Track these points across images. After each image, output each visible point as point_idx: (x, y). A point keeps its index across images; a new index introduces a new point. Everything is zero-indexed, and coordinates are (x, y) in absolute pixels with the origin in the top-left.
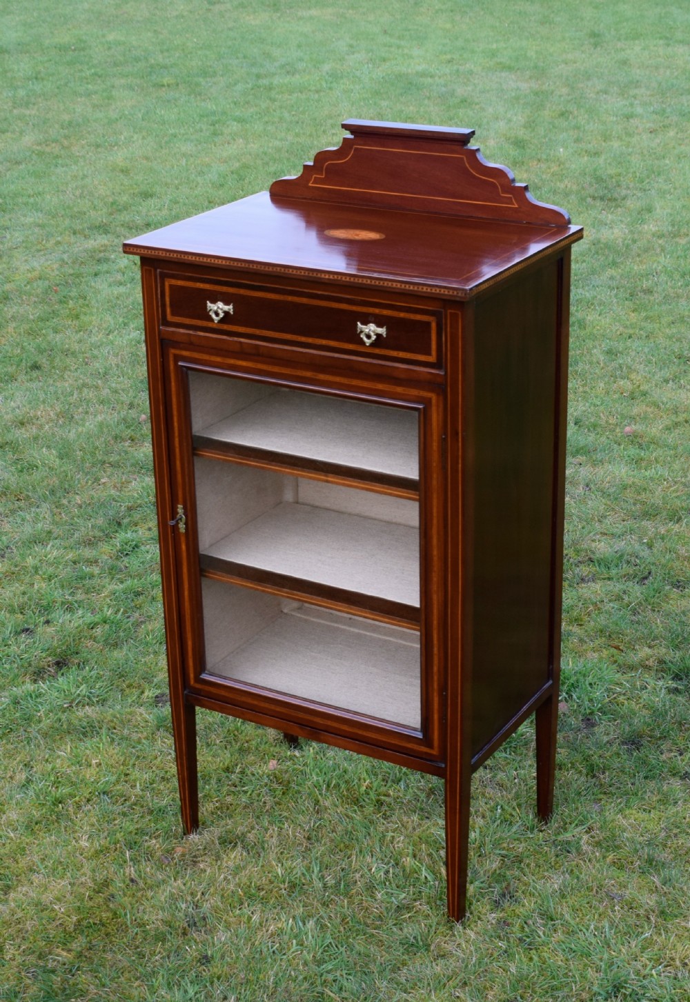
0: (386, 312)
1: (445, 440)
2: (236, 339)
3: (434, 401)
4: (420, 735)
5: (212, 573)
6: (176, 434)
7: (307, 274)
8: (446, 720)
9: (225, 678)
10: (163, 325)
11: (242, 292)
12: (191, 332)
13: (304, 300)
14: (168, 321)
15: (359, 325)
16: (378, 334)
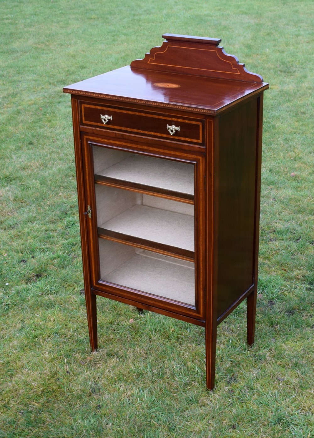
0: (180, 120)
1: (206, 178)
3: (201, 160)
4: (194, 308)
5: (103, 236)
6: (87, 174)
7: (145, 103)
8: (206, 302)
9: (109, 283)
10: (81, 125)
11: (116, 110)
12: (93, 128)
13: (144, 115)
14: (83, 123)
15: (168, 126)
16: (176, 130)
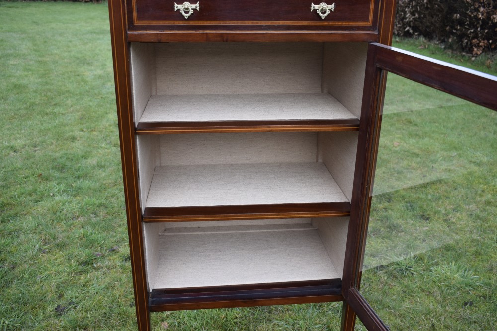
2: (201, 32)
10: (129, 30)
12: (157, 32)
14: (134, 26)
15: (313, 5)
16: (330, 10)
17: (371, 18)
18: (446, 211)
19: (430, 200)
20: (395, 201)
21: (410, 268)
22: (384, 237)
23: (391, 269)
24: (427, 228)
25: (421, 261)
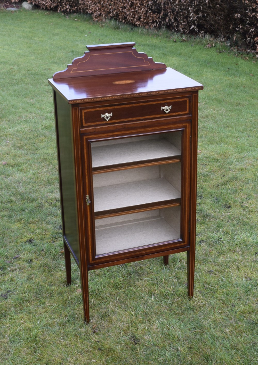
0: (171, 101)
1: (191, 138)
2: (113, 125)
3: (188, 126)
4: (181, 240)
6: (86, 168)
7: (147, 94)
8: (190, 231)
10: (81, 128)
11: (116, 107)
12: (94, 128)
13: (141, 104)
14: (83, 126)
15: (162, 108)
16: (170, 109)
17: (188, 110)
18: (241, 199)
19: (230, 194)
20: (205, 197)
21: (221, 239)
22: (201, 223)
23: (209, 241)
24: (229, 213)
25: (227, 234)
